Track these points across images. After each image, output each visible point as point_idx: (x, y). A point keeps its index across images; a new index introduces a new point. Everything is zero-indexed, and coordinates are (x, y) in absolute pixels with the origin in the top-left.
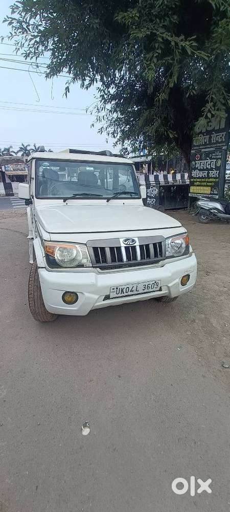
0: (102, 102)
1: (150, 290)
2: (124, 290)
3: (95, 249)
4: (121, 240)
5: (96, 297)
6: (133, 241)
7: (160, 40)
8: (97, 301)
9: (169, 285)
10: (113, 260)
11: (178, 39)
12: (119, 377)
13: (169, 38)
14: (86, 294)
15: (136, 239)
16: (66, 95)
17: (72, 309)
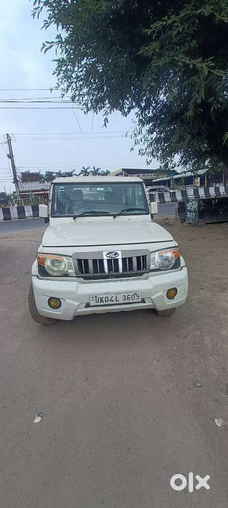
0: (140, 126)
1: (131, 301)
2: (104, 300)
3: (79, 261)
4: (104, 254)
5: (77, 304)
6: (116, 254)
7: (180, 64)
8: (78, 307)
9: (153, 297)
10: (95, 271)
11: (195, 61)
12: (87, 379)
13: (188, 62)
14: (68, 301)
15: (120, 253)
16: (105, 125)
17: (57, 313)
